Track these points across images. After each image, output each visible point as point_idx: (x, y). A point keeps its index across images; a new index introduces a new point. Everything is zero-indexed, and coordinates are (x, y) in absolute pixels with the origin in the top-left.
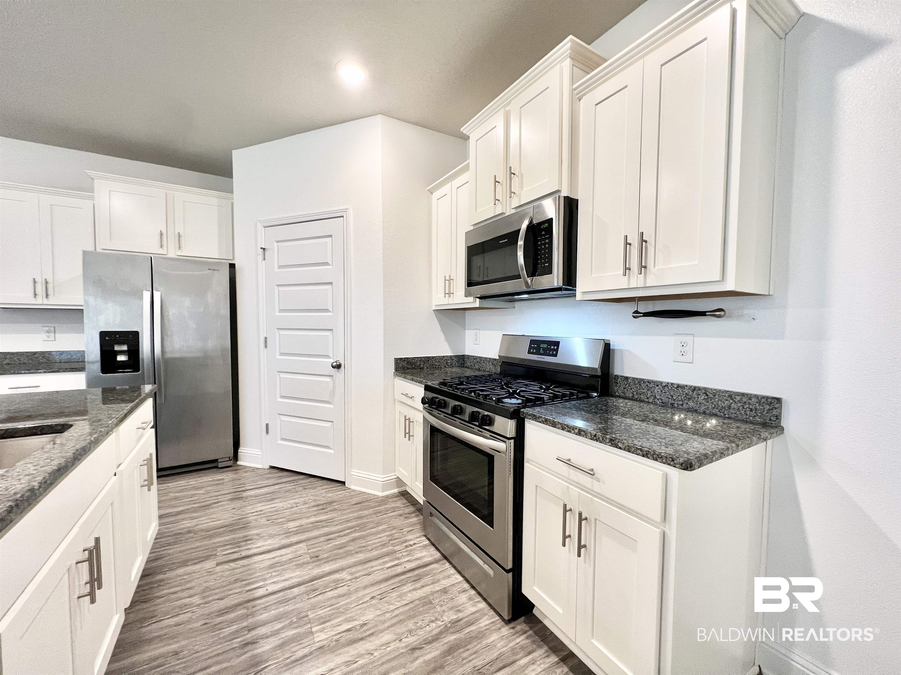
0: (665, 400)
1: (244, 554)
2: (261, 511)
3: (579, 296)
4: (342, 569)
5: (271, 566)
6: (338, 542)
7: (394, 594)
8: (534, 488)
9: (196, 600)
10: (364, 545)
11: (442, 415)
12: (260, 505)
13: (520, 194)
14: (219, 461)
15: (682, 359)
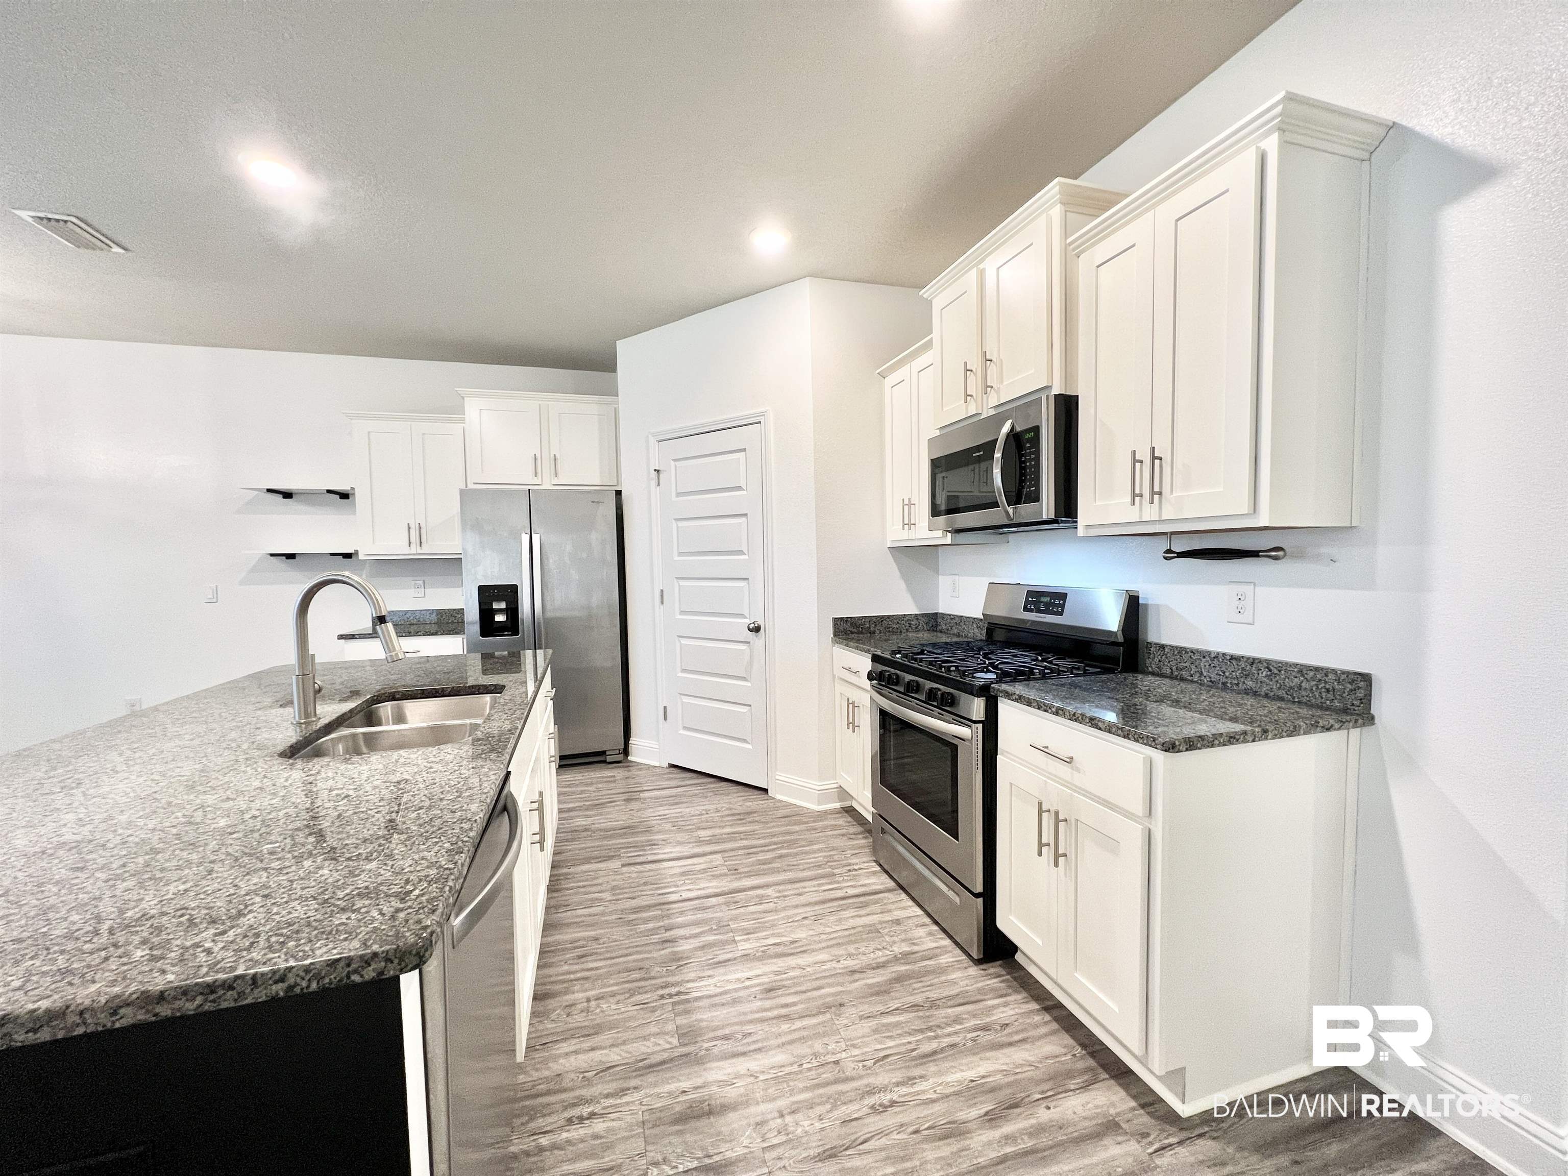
0: (1214, 677)
1: (650, 858)
2: (664, 815)
3: (1081, 532)
4: (767, 886)
5: (683, 874)
6: (761, 857)
7: (832, 918)
8: (1008, 786)
9: (606, 896)
10: (795, 863)
11: (894, 695)
12: (662, 808)
13: (999, 388)
14: (608, 753)
15: (1240, 618)
